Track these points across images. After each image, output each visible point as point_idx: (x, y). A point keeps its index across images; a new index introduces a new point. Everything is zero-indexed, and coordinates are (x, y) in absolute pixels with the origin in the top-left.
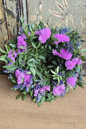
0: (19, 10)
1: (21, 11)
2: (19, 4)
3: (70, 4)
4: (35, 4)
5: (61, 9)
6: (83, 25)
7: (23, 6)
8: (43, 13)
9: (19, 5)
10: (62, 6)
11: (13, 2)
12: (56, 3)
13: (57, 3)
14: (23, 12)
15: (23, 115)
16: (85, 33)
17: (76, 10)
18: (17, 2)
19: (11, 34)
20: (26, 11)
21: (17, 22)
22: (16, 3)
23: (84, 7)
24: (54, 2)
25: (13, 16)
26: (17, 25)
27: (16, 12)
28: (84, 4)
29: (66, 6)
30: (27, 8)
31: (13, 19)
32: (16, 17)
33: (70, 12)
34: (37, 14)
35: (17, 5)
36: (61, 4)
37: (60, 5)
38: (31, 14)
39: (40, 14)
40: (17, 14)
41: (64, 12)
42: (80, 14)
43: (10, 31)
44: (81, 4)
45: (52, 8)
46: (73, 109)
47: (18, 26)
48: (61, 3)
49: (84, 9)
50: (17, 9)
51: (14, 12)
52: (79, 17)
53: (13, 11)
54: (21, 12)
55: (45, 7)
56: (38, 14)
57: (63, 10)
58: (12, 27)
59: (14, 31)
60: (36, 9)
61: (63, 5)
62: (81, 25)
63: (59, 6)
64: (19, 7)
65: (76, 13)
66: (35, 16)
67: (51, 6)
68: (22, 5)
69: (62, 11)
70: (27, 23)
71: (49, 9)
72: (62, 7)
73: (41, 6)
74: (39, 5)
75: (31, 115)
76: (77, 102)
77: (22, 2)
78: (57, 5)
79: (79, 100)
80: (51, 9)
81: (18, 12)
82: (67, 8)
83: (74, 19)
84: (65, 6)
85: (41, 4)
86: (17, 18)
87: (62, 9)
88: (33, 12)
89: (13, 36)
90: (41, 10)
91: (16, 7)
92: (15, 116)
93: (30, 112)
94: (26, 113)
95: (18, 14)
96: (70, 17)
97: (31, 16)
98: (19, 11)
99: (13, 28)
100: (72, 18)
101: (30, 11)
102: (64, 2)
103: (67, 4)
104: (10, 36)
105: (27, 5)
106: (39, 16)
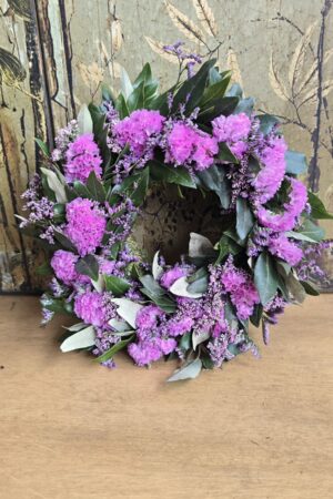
0: (38, 47)
1: (46, 50)
2: (36, 26)
3: (221, 13)
4: (96, 22)
5: (192, 36)
6: (278, 92)
7: (50, 34)
8: (125, 54)
9: (38, 31)
10: (192, 25)
11: (13, 19)
12: (171, 14)
13: (174, 12)
14: (52, 55)
15: (47, 438)
16: (289, 121)
17: (248, 33)
18: (28, 20)
19: (13, 140)
20: (62, 48)
21: (32, 92)
22: (26, 22)
23: (277, 22)
24: (163, 11)
25: (17, 72)
26: (34, 101)
27: (29, 55)
28: (276, 10)
29: (208, 22)
30: (65, 38)
31: (16, 84)
32: (28, 74)
33: (226, 45)
34: (102, 57)
35: (29, 31)
36: (190, 18)
37: (186, 19)
38: (82, 60)
39: (114, 58)
40: (31, 64)
41: (202, 44)
42: (263, 50)
43: (10, 126)
44: (265, 11)
45: (157, 32)
46: (246, 415)
47: (37, 107)
48: (190, 11)
49: (276, 31)
50: (31, 45)
51: (21, 55)
52: (262, 59)
53: (16, 54)
54: (47, 55)
55: (130, 31)
56: (106, 59)
57: (198, 37)
58: (15, 110)
59: (23, 127)
60: (97, 41)
61: (199, 20)
62: (271, 92)
63: (184, 24)
64: (36, 38)
65: (247, 47)
66: (95, 64)
67: (152, 25)
68: (49, 30)
69: (197, 40)
70: (68, 93)
71: (147, 38)
72: (195, 28)
73: (116, 26)
74: (110, 25)
75: (77, 439)
76: (266, 389)
77: (47, 18)
78: (176, 20)
79: (275, 380)
80: (154, 37)
81: (35, 55)
82: (215, 31)
83: (243, 71)
84: (204, 24)
85: (116, 19)
86: (31, 79)
87: (195, 33)
88: (91, 53)
89: (22, 145)
90: (119, 45)
91: (27, 36)
92: (15, 444)
93: (76, 428)
94: (60, 430)
95: (35, 61)
96: (229, 62)
97: (83, 66)
98: (39, 53)
99: (18, 114)
100: (236, 66)
101: (77, 49)
102: (198, 9)
103: (211, 15)
104: (8, 148)
105: (64, 26)
106: (110, 64)
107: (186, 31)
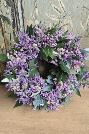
0: (15, 16)
1: (17, 17)
2: (14, 10)
3: (67, 6)
4: (31, 9)
5: (58, 12)
6: (83, 28)
7: (18, 12)
8: (39, 17)
9: (15, 11)
10: (58, 9)
11: (8, 8)
12: (52, 6)
13: (53, 6)
14: (19, 18)
15: (18, 129)
16: (86, 36)
17: (74, 11)
18: (12, 8)
19: (8, 42)
20: (22, 16)
21: (13, 28)
22: (11, 9)
23: (83, 8)
24: (50, 5)
25: (9, 23)
26: (14, 31)
27: (12, 18)
28: (83, 5)
29: (63, 8)
30: (22, 13)
31: (9, 26)
32: (12, 23)
33: (68, 15)
34: (33, 19)
35: (12, 11)
36: (58, 7)
37: (57, 7)
38: (27, 19)
39: (36, 19)
40: (13, 20)
41: (61, 15)
42: (79, 16)
43: (7, 38)
44: (79, 5)
45: (48, 11)
46: (75, 123)
47: (15, 33)
48: (58, 5)
49: (83, 11)
50: (13, 15)
51: (10, 18)
52: (79, 19)
53: (8, 18)
54: (17, 18)
55: (41, 11)
56: (34, 19)
57: (60, 12)
58: (8, 33)
59: (10, 38)
60: (32, 14)
61: (60, 8)
62: (81, 28)
63: (56, 9)
64: (14, 13)
65: (74, 15)
66: (31, 21)
67: (47, 9)
68: (18, 11)
69: (60, 13)
70: (23, 29)
71: (46, 13)
72: (59, 10)
73: (37, 10)
74: (35, 9)
75: (26, 130)
76: (80, 115)
77: (17, 8)
78: (54, 8)
79: (83, 112)
80: (47, 13)
81: (14, 18)
82: (65, 11)
83: (73, 22)
84: (62, 9)
85: (37, 8)
86: (13, 25)
87: (59, 12)
88: (30, 17)
89: (10, 43)
90: (38, 15)
91: (12, 13)
92: (8, 131)
93: (26, 126)
94: (21, 127)
95: (14, 20)
96: (69, 19)
97: (27, 21)
98: (15, 17)
99: (9, 34)
100: (71, 21)
101: (26, 16)
102: (60, 5)
103: (64, 6)
104: (6, 44)
105: (22, 10)
106: (35, 21)
107: (57, 11)
